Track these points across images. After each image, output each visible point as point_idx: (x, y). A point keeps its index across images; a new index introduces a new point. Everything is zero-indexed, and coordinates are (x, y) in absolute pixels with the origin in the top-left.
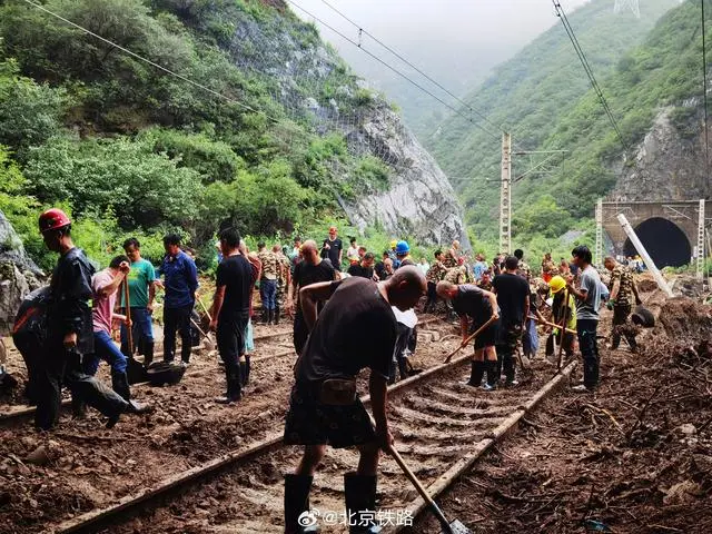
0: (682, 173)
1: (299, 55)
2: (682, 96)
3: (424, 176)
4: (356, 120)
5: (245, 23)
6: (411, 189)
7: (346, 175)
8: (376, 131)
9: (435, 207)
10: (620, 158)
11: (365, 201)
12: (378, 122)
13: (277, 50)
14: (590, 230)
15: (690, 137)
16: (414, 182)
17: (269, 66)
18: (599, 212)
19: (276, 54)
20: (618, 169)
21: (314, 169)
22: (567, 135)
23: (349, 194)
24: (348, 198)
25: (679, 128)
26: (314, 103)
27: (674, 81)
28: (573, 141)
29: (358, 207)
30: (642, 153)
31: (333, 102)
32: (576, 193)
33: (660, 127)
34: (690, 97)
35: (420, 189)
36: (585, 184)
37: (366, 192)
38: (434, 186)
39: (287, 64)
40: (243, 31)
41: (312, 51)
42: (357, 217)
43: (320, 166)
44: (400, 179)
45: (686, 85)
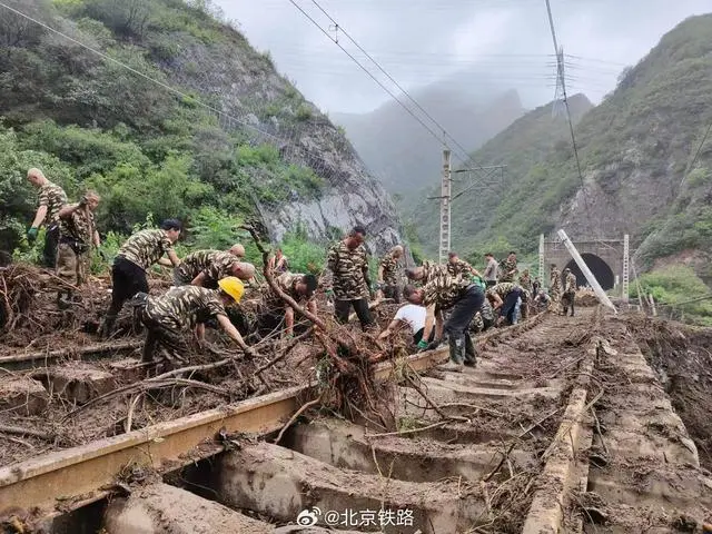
0: (606, 220)
1: (248, 79)
2: (605, 163)
3: (361, 190)
4: (293, 135)
5: (193, 46)
6: (346, 202)
7: (270, 181)
8: (312, 144)
9: (371, 220)
10: (558, 209)
11: (287, 207)
12: (315, 136)
13: (224, 72)
14: (535, 263)
15: (612, 193)
16: (351, 196)
17: (213, 85)
18: (541, 249)
19: (223, 76)
20: (556, 217)
21: (234, 173)
22: (518, 196)
23: (270, 199)
24: (267, 201)
25: (603, 187)
26: (254, 119)
27: (598, 153)
28: (522, 200)
29: (278, 212)
30: (574, 205)
31: (274, 119)
32: (524, 236)
33: (588, 185)
34: (610, 163)
35: (355, 201)
36: (531, 228)
37: (290, 198)
38: (372, 200)
39: (234, 86)
40: (190, 51)
41: (263, 78)
42: (275, 222)
43: (242, 171)
44: (335, 190)
45: (608, 154)
